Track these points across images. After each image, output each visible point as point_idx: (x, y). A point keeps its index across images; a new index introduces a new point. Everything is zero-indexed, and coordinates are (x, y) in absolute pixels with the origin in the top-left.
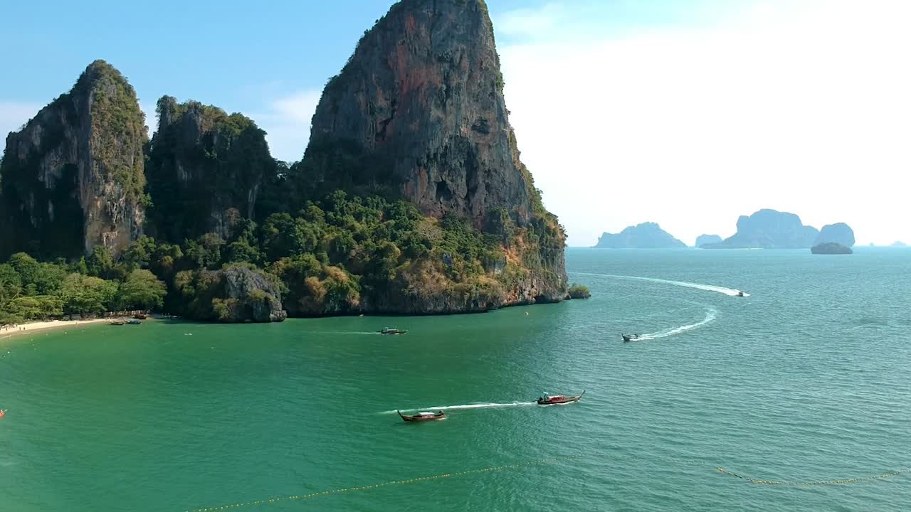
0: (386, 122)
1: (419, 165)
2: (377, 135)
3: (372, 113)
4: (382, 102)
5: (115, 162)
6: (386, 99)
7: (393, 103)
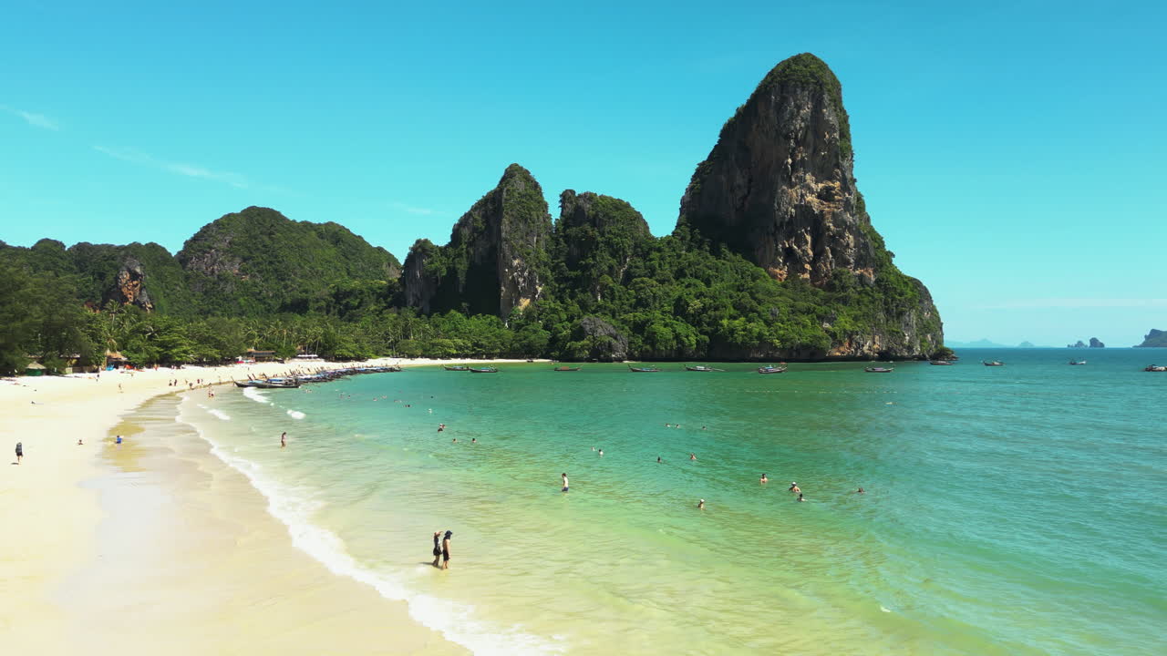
0: (745, 198)
1: (768, 234)
2: (737, 210)
3: (732, 190)
4: (740, 180)
5: (521, 242)
6: (744, 177)
7: (750, 181)
